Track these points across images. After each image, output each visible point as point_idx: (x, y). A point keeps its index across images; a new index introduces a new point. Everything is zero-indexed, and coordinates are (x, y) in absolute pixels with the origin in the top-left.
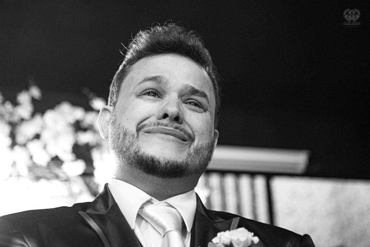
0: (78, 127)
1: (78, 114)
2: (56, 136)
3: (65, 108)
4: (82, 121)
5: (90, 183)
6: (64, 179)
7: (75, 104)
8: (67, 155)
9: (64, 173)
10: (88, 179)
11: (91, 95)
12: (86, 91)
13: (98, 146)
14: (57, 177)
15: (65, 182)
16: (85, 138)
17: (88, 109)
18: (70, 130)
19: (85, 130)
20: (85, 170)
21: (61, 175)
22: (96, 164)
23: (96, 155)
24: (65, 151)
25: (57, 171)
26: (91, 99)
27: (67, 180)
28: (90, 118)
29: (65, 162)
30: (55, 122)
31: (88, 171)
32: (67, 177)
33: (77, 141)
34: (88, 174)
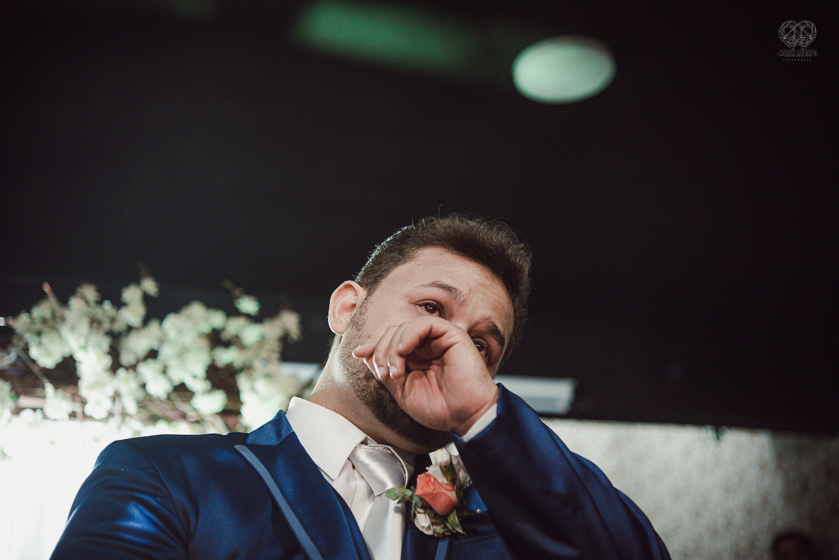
0: (216, 339)
1: (217, 319)
2: (182, 353)
3: (196, 310)
4: (223, 330)
5: (235, 426)
6: (193, 420)
7: (210, 305)
8: (198, 385)
9: (195, 410)
10: (231, 420)
11: (237, 292)
12: (227, 284)
13: (247, 368)
14: (184, 416)
15: (196, 425)
16: (226, 357)
17: (232, 312)
18: (204, 344)
19: (227, 344)
20: (226, 405)
21: (191, 414)
22: (246, 396)
23: (243, 382)
24: (195, 377)
25: (184, 407)
26: (238, 298)
27: (199, 422)
28: (234, 327)
29: (196, 394)
30: (180, 332)
31: (231, 407)
32: (199, 415)
33: (213, 361)
34: (231, 411)
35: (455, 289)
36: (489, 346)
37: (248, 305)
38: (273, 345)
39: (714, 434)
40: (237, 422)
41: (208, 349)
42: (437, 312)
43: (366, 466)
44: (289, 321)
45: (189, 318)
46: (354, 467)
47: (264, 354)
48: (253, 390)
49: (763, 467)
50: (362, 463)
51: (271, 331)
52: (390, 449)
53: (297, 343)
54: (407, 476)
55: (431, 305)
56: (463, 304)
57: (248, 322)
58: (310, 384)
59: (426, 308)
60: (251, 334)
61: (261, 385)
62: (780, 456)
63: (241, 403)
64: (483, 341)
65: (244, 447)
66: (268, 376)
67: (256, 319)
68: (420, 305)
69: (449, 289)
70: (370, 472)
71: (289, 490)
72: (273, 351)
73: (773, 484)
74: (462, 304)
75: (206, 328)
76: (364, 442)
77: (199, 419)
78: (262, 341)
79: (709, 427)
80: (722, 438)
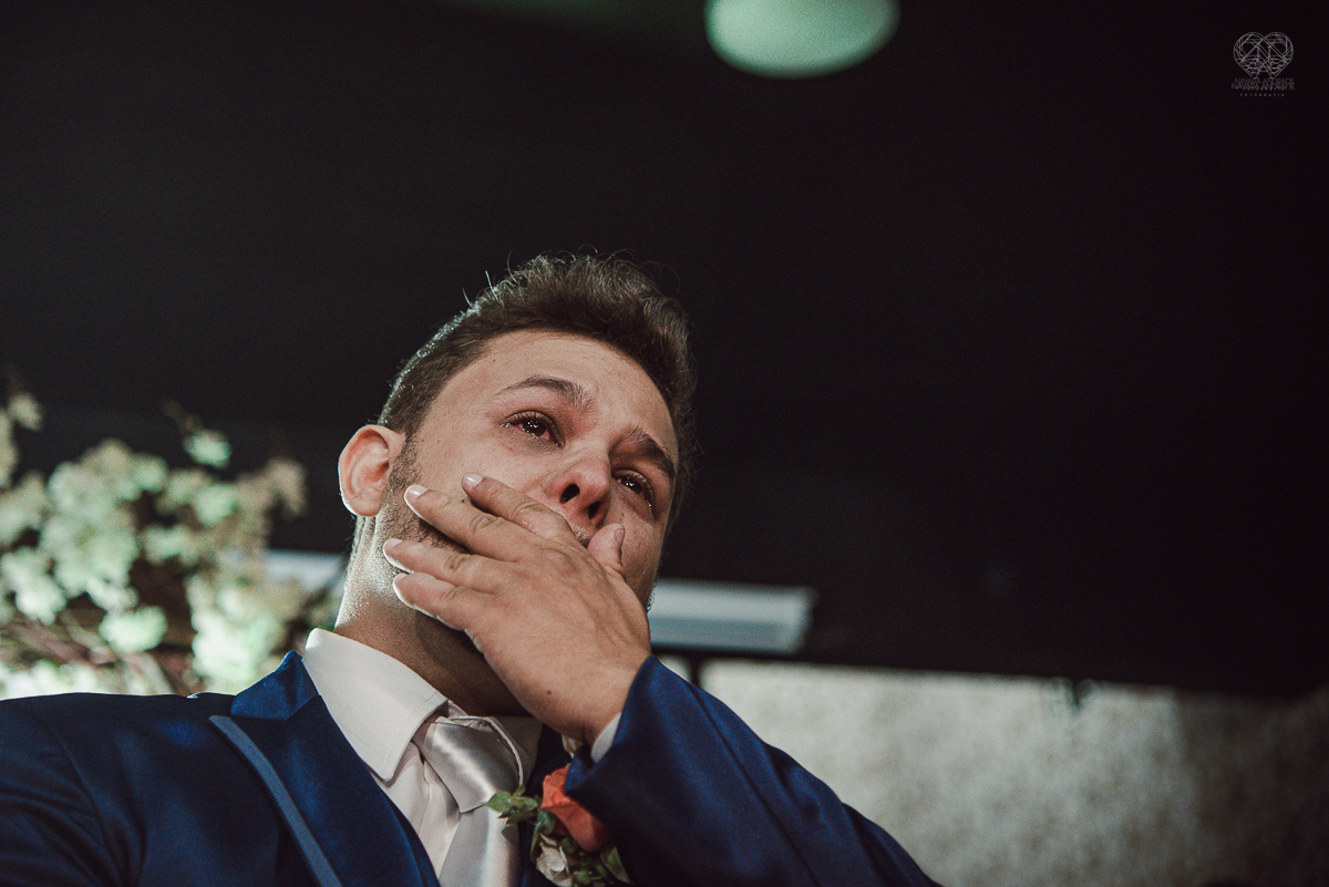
0: (148, 511)
1: (150, 474)
2: (85, 537)
3: (112, 456)
4: (161, 493)
5: (180, 674)
6: (101, 662)
7: (139, 446)
8: (112, 597)
9: (106, 643)
10: (174, 663)
11: (189, 423)
12: (171, 409)
13: (204, 567)
14: (85, 655)
15: (107, 672)
16: (168, 544)
17: (180, 461)
18: (125, 519)
19: (168, 521)
20: (165, 636)
21: (99, 651)
22: (203, 619)
23: (197, 593)
24: (107, 581)
25: (86, 638)
26: (190, 434)
27: (114, 664)
28: (183, 487)
29: (109, 613)
30: (82, 498)
31: (175, 639)
32: (114, 653)
33: (143, 552)
34: (174, 648)
35: (570, 384)
36: (649, 481)
37: (210, 449)
38: (254, 522)
39: (1070, 695)
40: (186, 667)
41: (133, 529)
42: (546, 433)
43: (445, 756)
44: (286, 479)
45: (98, 471)
46: (423, 759)
47: (238, 538)
48: (216, 607)
49: (1159, 756)
50: (438, 750)
51: (251, 496)
52: (489, 724)
53: (299, 520)
54: (521, 774)
55: (534, 420)
56: (587, 408)
57: (208, 480)
58: (322, 597)
59: (525, 426)
60: (214, 502)
61: (232, 599)
62: (1192, 737)
63: (193, 632)
64: (636, 474)
65: (228, 721)
66: (245, 582)
67: (222, 475)
68: (515, 423)
69: (557, 385)
70: (453, 768)
71: (312, 804)
72: (255, 535)
73: (1180, 790)
74: (586, 410)
75: (128, 490)
76: (442, 711)
77: (112, 660)
78: (235, 515)
79: (1060, 680)
80: (1083, 701)
